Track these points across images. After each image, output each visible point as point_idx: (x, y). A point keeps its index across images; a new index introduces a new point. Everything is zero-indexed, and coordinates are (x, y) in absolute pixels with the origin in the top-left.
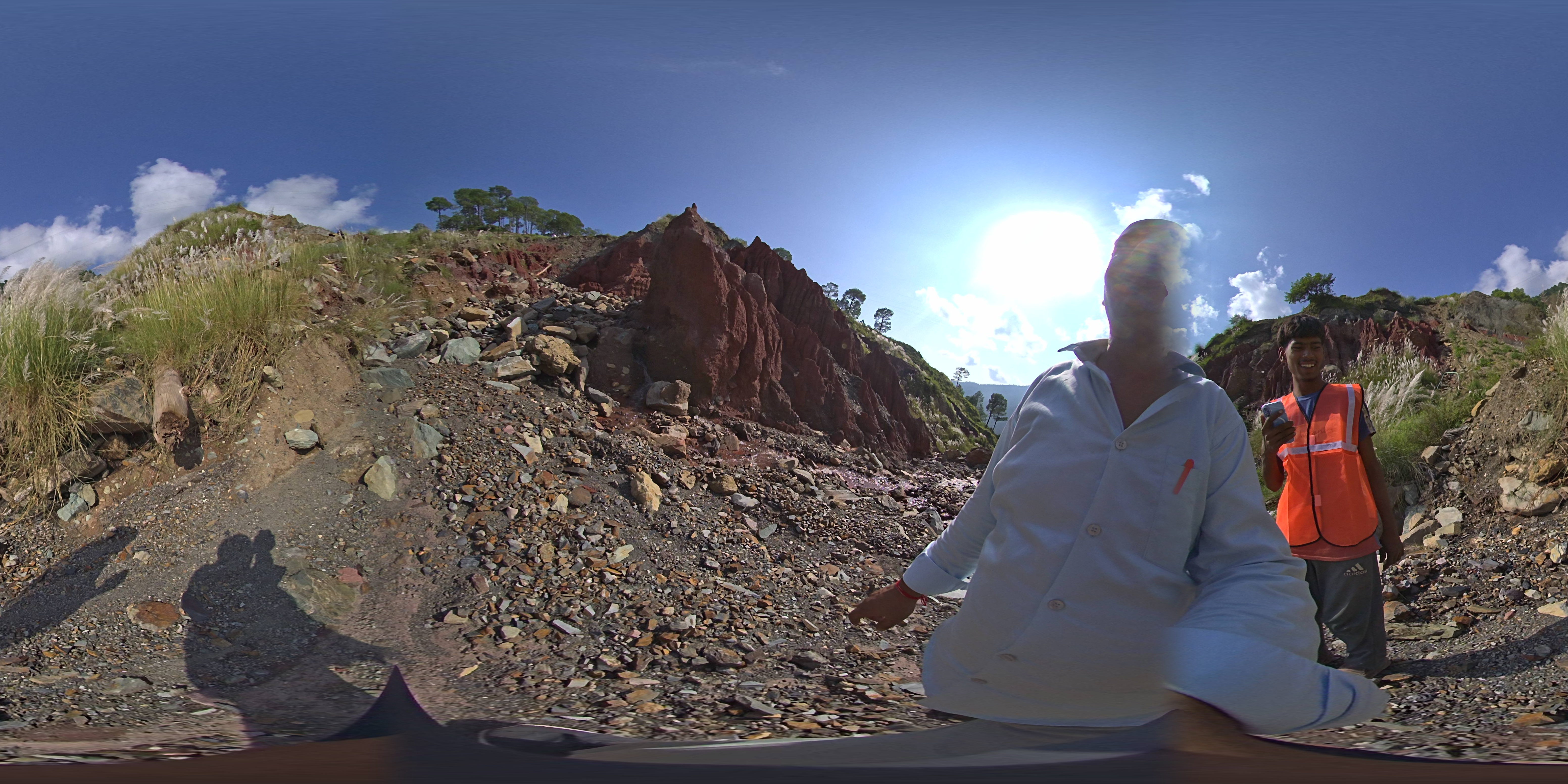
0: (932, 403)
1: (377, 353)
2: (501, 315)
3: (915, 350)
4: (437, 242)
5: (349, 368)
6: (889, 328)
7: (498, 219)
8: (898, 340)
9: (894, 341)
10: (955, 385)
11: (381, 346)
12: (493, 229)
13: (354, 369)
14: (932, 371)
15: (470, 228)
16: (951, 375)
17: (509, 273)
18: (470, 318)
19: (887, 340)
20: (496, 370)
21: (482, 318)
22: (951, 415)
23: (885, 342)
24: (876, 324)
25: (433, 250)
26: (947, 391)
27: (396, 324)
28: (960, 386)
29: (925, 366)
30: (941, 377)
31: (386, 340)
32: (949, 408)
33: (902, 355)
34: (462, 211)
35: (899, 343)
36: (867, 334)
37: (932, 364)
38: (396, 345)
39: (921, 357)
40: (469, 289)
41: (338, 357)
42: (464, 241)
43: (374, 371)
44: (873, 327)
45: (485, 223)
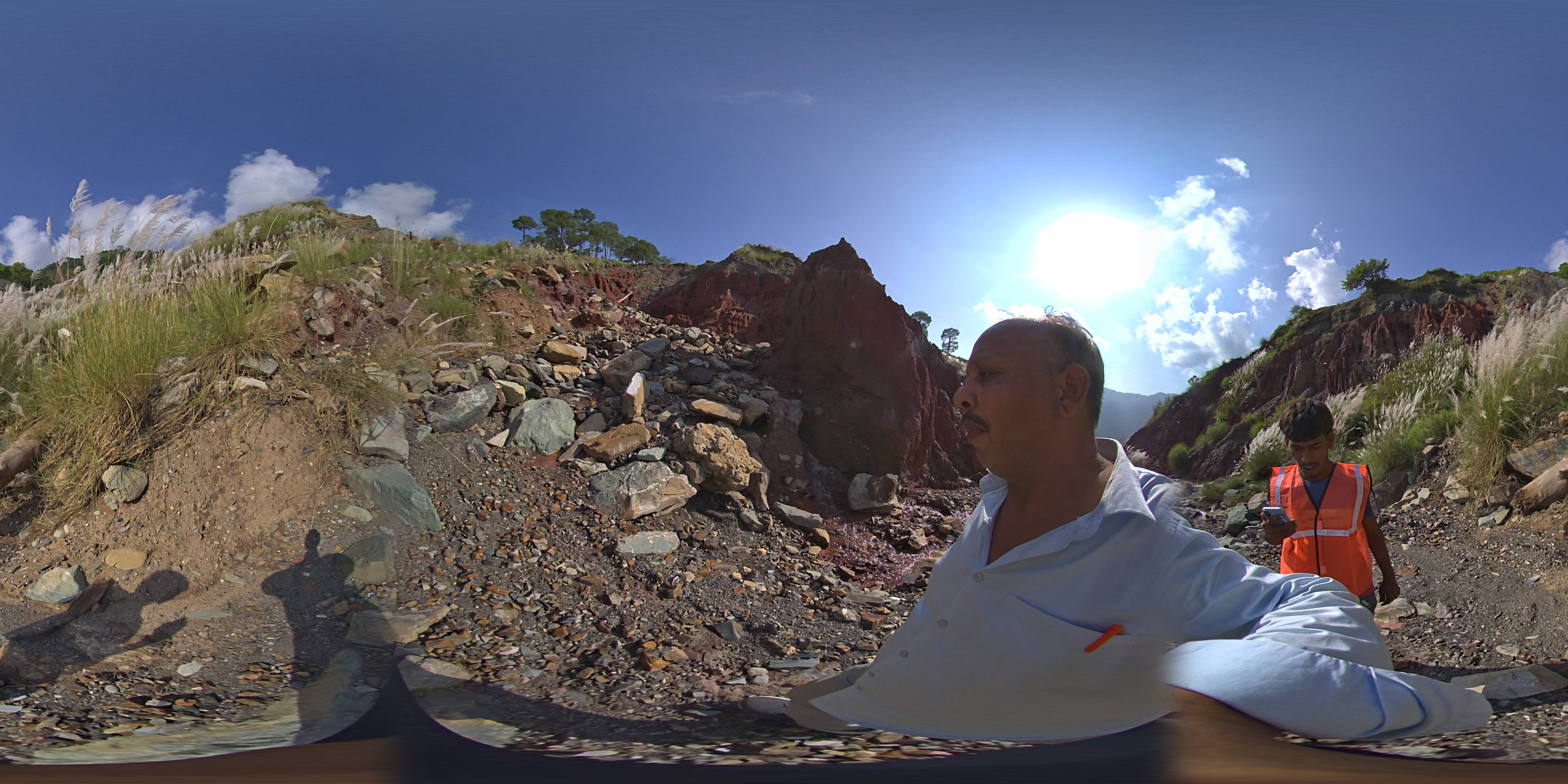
4: (519, 257)
17: (599, 299)
25: (513, 264)
40: (553, 314)
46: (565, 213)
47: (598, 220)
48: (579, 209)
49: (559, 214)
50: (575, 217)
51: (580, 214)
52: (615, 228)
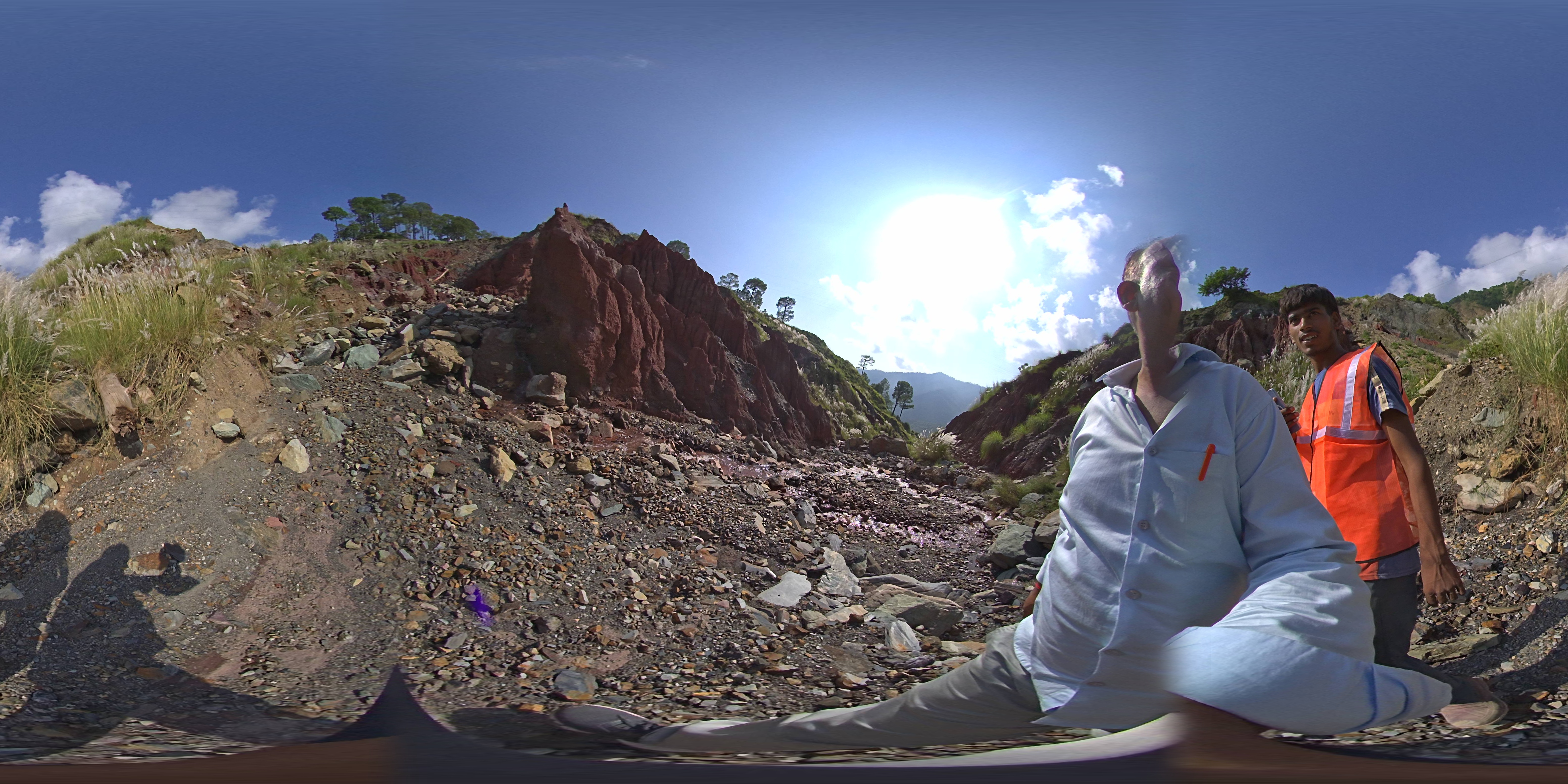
0: (837, 391)
1: (286, 361)
2: (398, 323)
3: (818, 338)
4: (336, 254)
5: (261, 374)
6: (792, 317)
7: (393, 226)
8: (801, 329)
9: (798, 330)
10: (860, 373)
11: (288, 355)
12: (389, 236)
13: (265, 375)
14: (836, 359)
15: (367, 236)
16: (855, 363)
17: (405, 282)
18: (369, 326)
19: (789, 329)
20: (391, 372)
21: (380, 326)
22: (855, 403)
23: (789, 332)
24: (779, 313)
25: (332, 262)
26: (851, 379)
27: (301, 335)
28: (865, 374)
29: (829, 354)
30: (845, 364)
31: (292, 350)
32: (854, 397)
33: (805, 344)
34: (358, 220)
35: (803, 332)
36: (770, 324)
37: (837, 352)
38: (302, 354)
39: (824, 344)
40: (368, 299)
41: (250, 365)
42: (361, 252)
43: (282, 377)
44: (775, 316)
45: (381, 230)
46: (373, 199)
47: (410, 202)
48: (385, 194)
49: (368, 201)
50: (384, 202)
51: (388, 199)
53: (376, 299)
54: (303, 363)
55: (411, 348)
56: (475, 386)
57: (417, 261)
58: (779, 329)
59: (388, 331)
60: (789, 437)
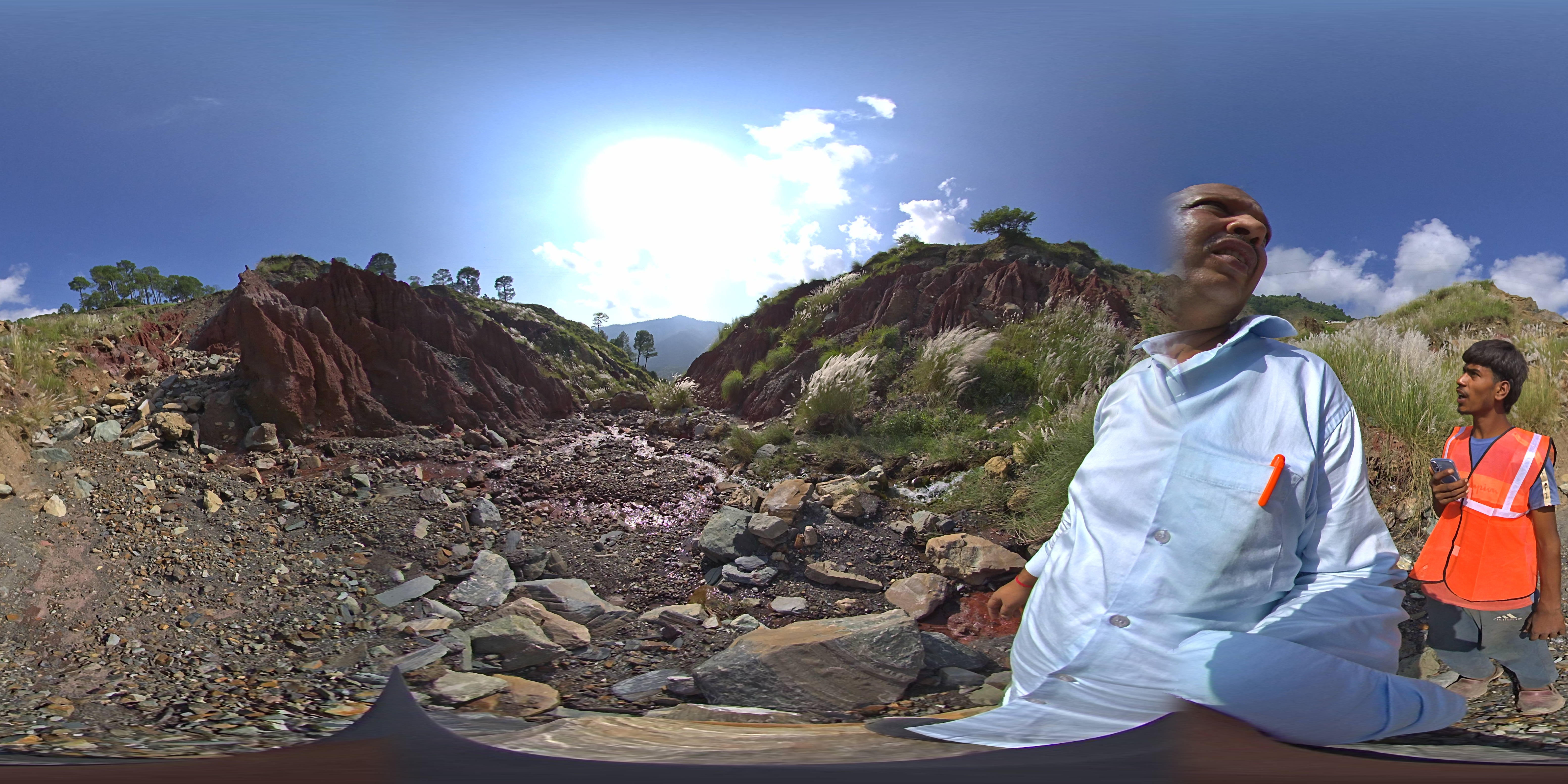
0: (575, 356)
1: (42, 437)
2: (138, 396)
3: (546, 308)
5: (23, 448)
6: (513, 294)
8: (526, 303)
9: (522, 305)
10: (597, 332)
11: (45, 432)
13: (26, 449)
14: (569, 324)
16: (589, 323)
17: (142, 354)
18: (112, 403)
19: (513, 307)
20: (131, 443)
21: (122, 402)
22: (597, 363)
23: (512, 309)
24: (500, 294)
26: (589, 340)
27: (55, 414)
28: (602, 332)
29: (560, 321)
30: (579, 328)
31: (48, 427)
32: (593, 356)
33: (533, 316)
35: (528, 306)
36: (492, 307)
37: (568, 316)
38: (56, 431)
39: (554, 313)
40: (110, 375)
43: (41, 450)
44: (497, 298)
45: (119, 298)
46: (110, 267)
47: (139, 267)
48: (119, 261)
49: (106, 270)
50: (119, 270)
51: (122, 266)
52: (155, 271)
53: (118, 375)
54: (56, 439)
55: (148, 422)
56: (202, 446)
57: (152, 327)
58: (503, 309)
59: (129, 405)
60: (519, 418)
